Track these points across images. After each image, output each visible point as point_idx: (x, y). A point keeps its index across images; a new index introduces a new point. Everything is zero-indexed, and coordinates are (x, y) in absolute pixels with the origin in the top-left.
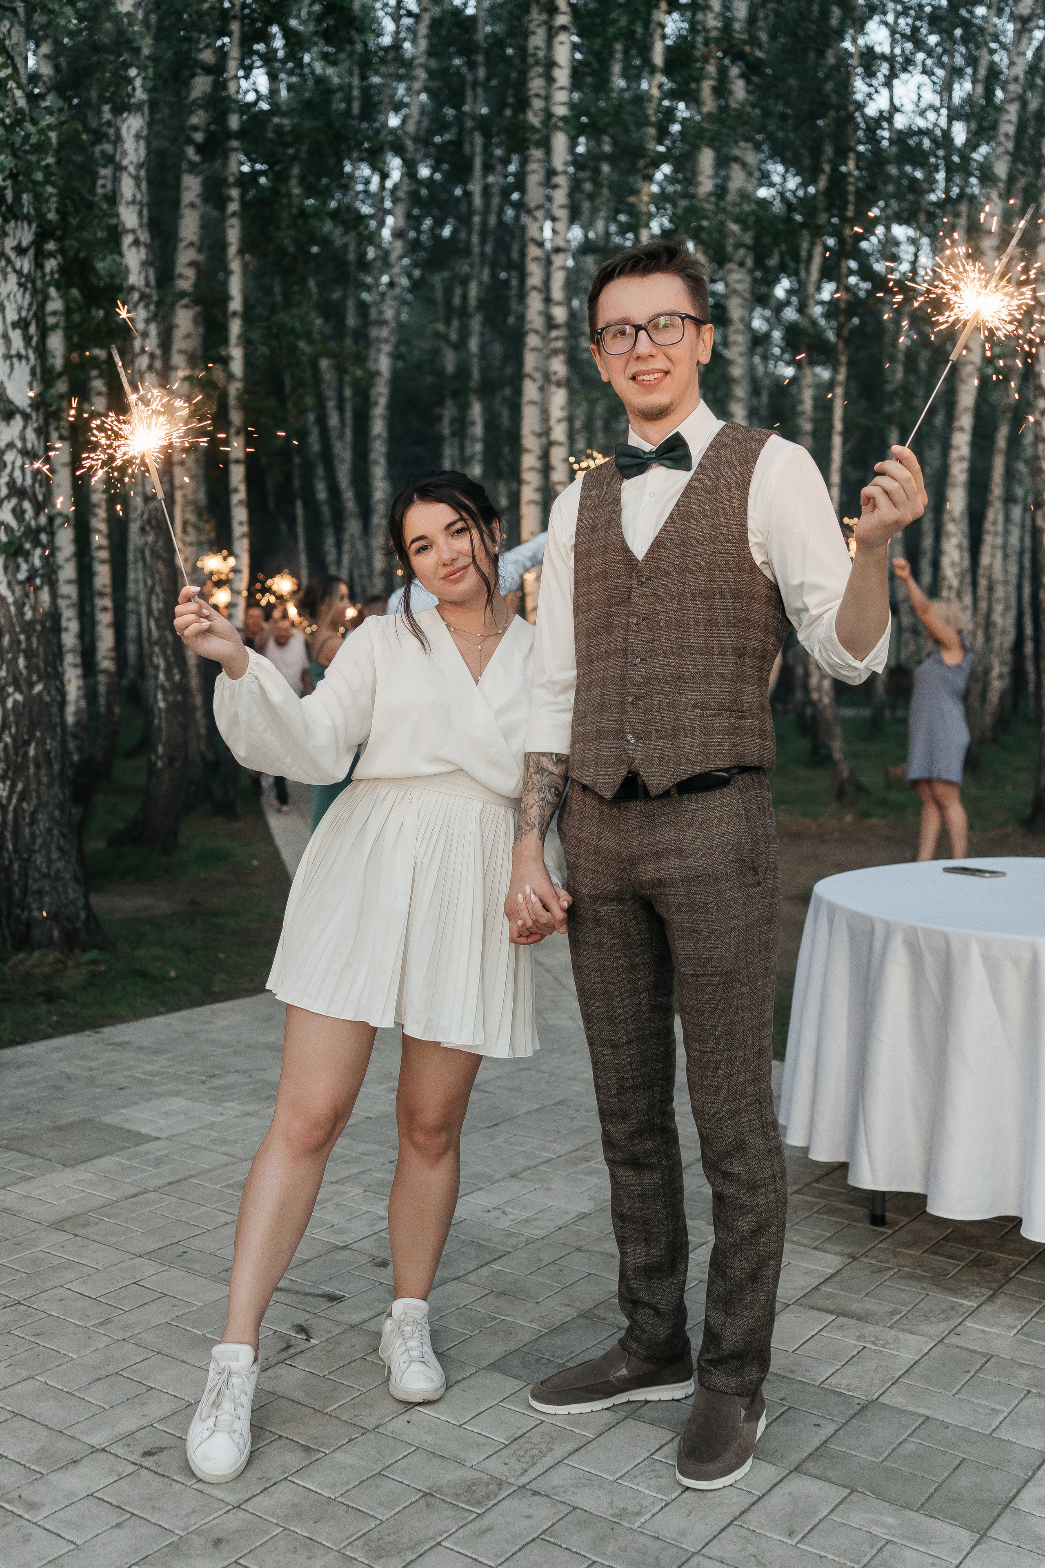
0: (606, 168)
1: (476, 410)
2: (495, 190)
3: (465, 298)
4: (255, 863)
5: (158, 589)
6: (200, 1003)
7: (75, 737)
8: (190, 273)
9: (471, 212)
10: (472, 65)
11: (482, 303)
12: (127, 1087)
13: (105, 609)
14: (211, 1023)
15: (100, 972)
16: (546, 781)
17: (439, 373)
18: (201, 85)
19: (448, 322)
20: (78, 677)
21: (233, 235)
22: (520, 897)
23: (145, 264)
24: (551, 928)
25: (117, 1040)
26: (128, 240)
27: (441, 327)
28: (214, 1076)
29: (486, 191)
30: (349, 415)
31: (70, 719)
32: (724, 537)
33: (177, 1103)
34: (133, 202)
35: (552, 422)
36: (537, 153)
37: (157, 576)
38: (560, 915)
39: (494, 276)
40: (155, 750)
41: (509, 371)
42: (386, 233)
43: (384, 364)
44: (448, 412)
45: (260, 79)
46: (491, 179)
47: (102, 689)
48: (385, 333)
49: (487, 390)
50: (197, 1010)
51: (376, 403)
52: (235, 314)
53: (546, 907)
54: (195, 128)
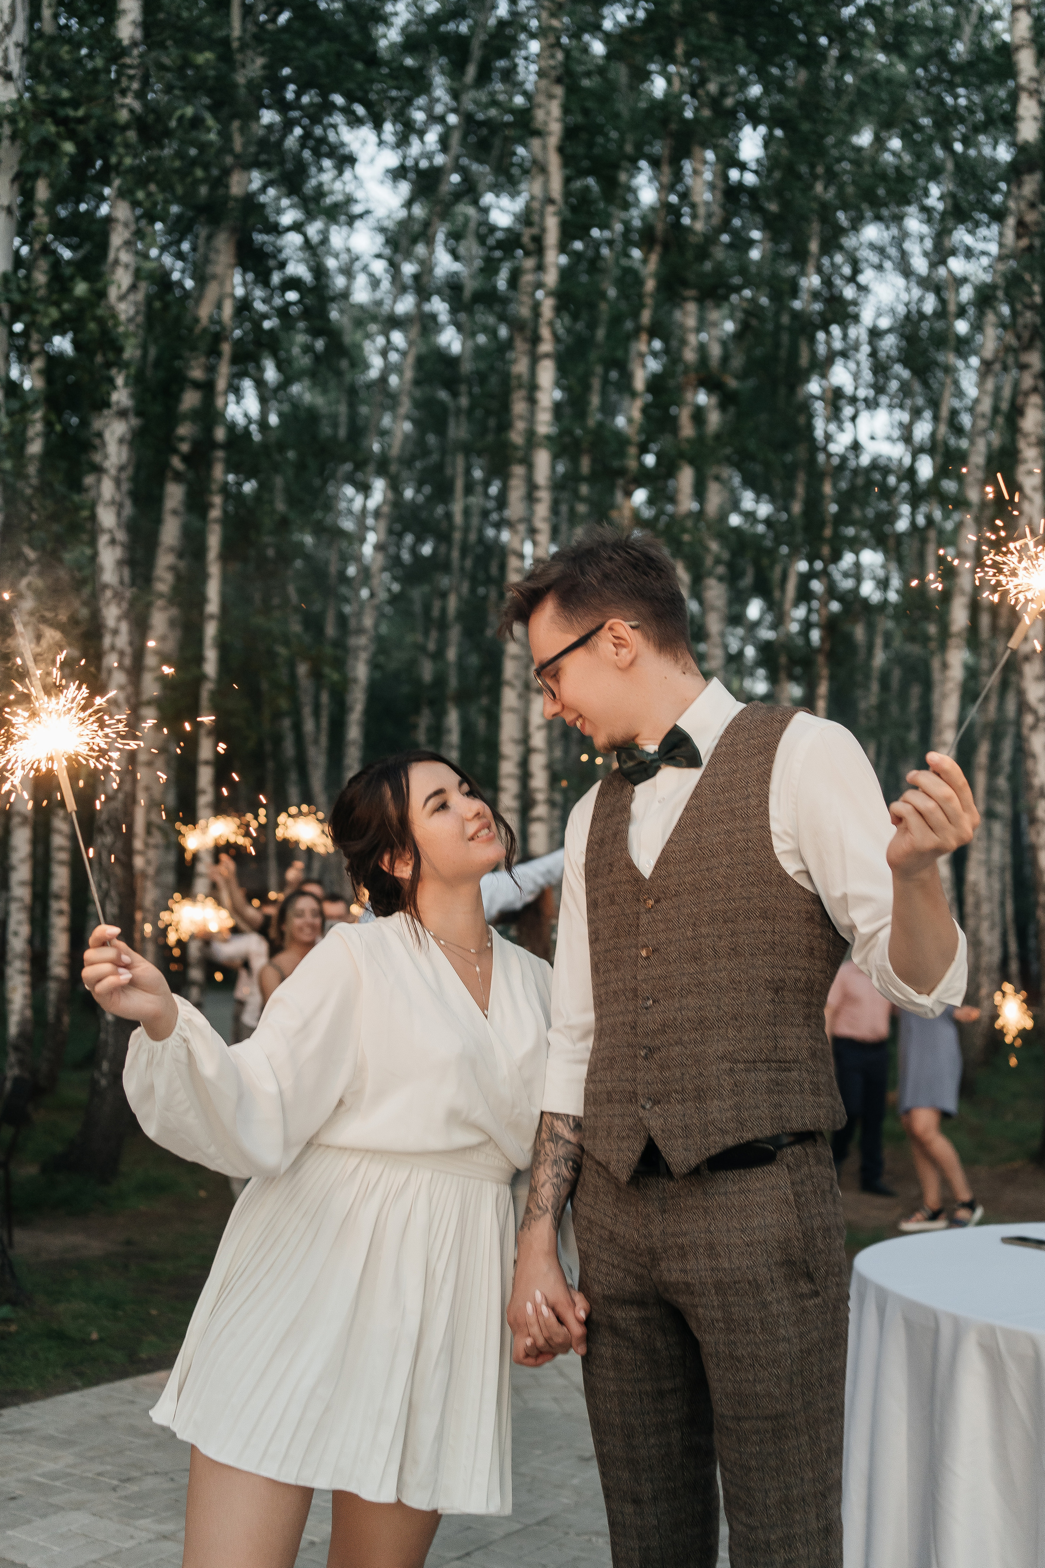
0: (584, 489)
1: (453, 718)
2: (476, 511)
3: (444, 610)
4: (202, 1194)
5: (113, 893)
6: (123, 1374)
7: (16, 1048)
8: (169, 577)
9: (451, 527)
10: (455, 394)
11: (461, 616)
12: (21, 1496)
13: (61, 912)
14: (132, 1402)
15: (10, 1334)
16: (562, 1151)
17: (417, 682)
18: (190, 399)
19: (426, 633)
20: (24, 985)
21: (214, 541)
22: (529, 1307)
23: (120, 563)
24: (565, 1347)
25: (17, 1427)
26: (104, 539)
27: (419, 638)
28: (128, 1480)
29: (467, 512)
30: (325, 722)
31: (13, 1029)
32: (742, 844)
33: (79, 1520)
34: (113, 502)
35: (532, 728)
36: (519, 470)
37: (112, 880)
38: (577, 1330)
39: (473, 590)
40: (99, 1067)
41: (486, 681)
42: (367, 550)
43: (361, 671)
44: (424, 720)
45: (251, 404)
46: (473, 500)
47: (52, 996)
48: (363, 641)
49: (464, 698)
50: (118, 1384)
51: (351, 709)
52: (212, 617)
53: (561, 1321)
54: (182, 439)
